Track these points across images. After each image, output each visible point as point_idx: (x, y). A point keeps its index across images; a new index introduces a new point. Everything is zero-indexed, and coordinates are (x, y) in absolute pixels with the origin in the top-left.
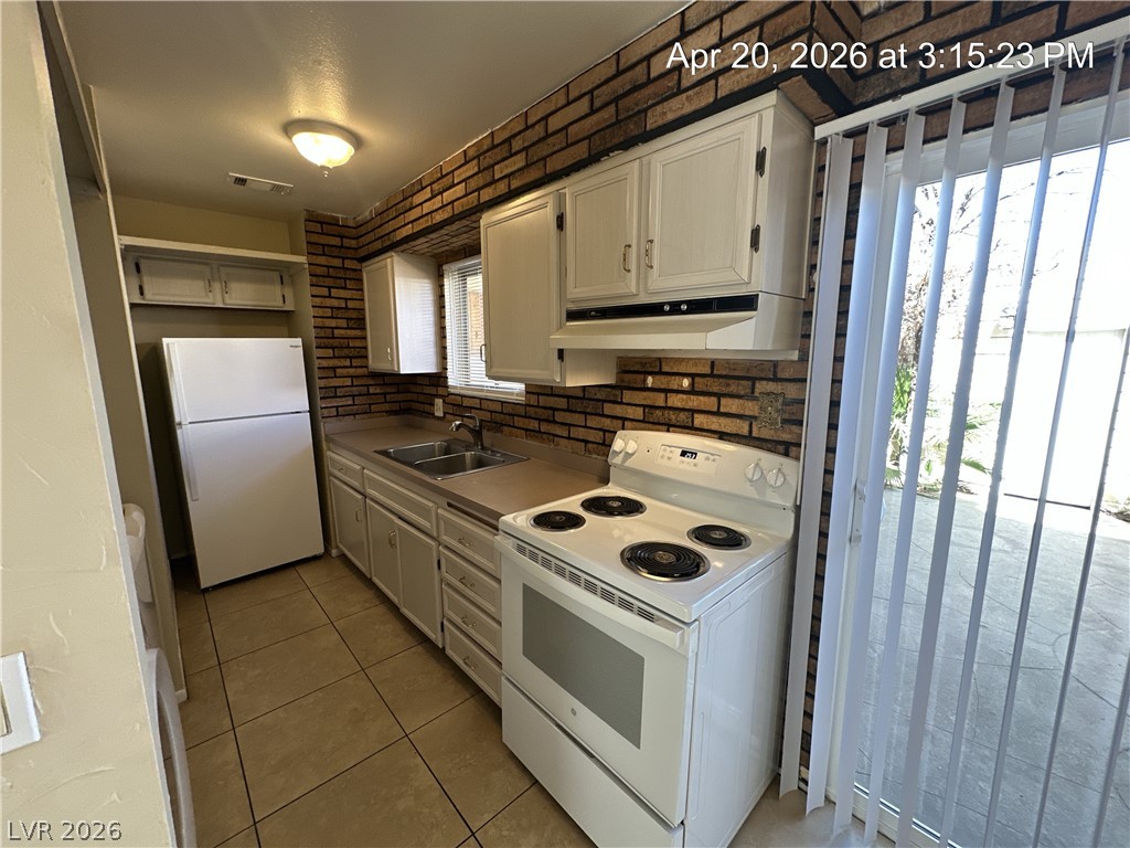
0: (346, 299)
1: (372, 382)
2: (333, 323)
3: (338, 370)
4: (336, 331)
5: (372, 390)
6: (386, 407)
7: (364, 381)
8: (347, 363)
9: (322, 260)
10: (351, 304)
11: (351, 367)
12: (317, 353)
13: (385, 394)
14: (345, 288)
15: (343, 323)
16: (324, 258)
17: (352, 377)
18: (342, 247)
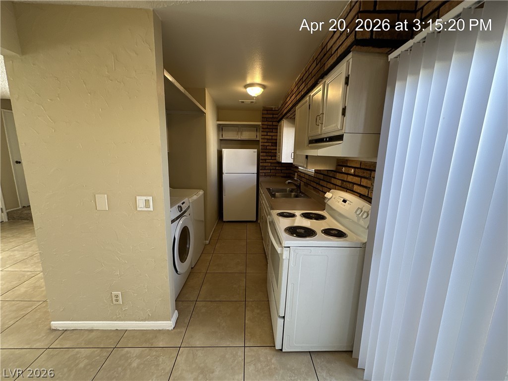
0: (272, 136)
1: (277, 165)
2: (267, 144)
3: (267, 161)
4: (268, 147)
5: (277, 168)
6: (282, 175)
7: (275, 165)
8: (270, 158)
9: (266, 123)
10: (273, 138)
11: (271, 159)
12: (261, 154)
13: (281, 170)
14: (272, 132)
15: (270, 144)
16: (266, 122)
17: (271, 163)
18: (273, 118)
